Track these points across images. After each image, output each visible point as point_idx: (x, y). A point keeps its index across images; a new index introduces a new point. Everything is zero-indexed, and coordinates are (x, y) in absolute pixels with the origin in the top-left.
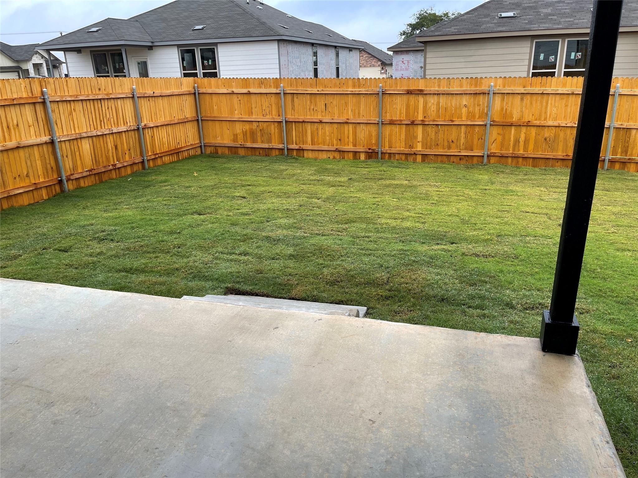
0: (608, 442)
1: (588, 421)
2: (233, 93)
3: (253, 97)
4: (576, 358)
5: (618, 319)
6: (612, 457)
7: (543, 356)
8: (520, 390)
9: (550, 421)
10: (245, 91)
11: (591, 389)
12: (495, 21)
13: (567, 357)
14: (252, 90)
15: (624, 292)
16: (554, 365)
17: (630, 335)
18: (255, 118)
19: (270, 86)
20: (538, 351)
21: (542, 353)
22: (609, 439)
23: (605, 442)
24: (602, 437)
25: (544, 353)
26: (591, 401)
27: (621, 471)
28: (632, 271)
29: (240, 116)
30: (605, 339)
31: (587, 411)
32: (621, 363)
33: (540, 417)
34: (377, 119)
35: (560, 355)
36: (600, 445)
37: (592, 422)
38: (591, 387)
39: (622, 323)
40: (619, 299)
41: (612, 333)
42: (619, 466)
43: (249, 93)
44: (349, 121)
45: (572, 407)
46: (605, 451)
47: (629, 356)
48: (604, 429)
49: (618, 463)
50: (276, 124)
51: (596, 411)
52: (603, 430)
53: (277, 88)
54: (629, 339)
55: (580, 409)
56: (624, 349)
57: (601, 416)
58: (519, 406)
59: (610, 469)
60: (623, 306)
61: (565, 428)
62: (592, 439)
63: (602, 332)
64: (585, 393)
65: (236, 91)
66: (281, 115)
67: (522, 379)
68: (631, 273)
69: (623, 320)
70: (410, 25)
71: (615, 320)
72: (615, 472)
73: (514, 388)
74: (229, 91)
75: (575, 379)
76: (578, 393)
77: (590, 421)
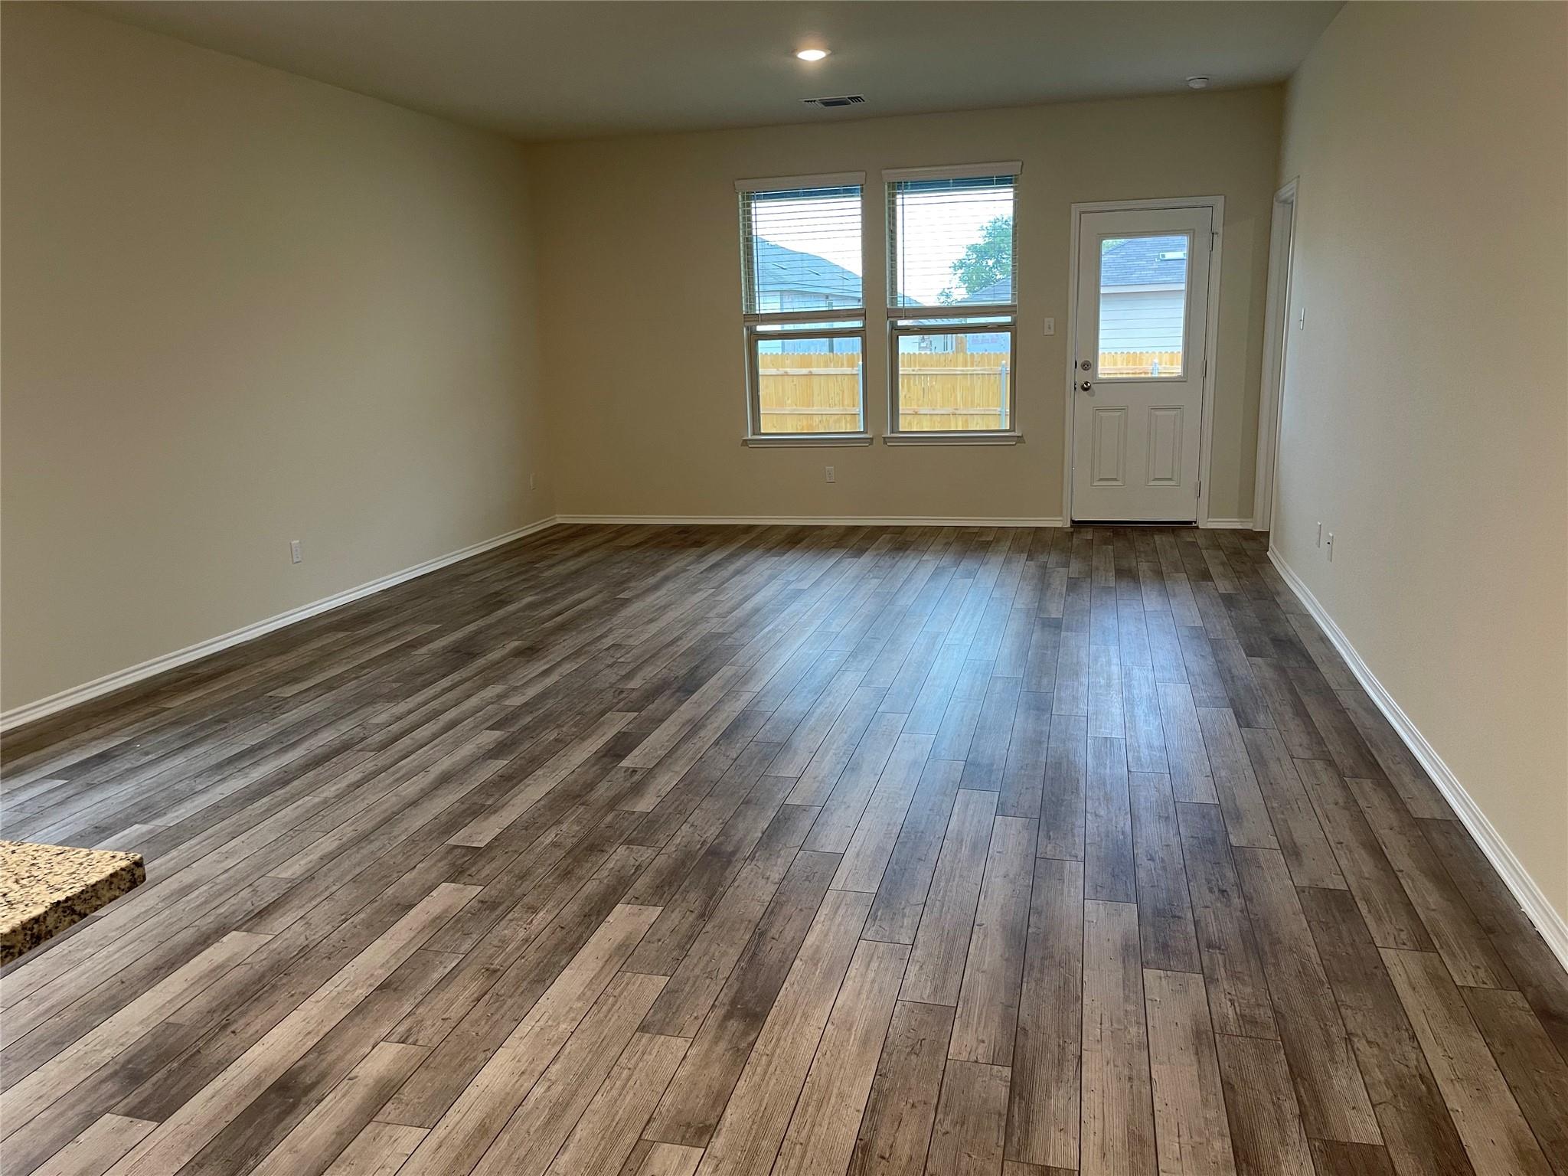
2: (786, 374)
3: (815, 380)
10: (805, 371)
12: (1155, 266)
14: (815, 370)
18: (818, 410)
19: (842, 366)
29: (795, 407)
34: (999, 409)
43: (811, 375)
44: (958, 412)
50: (849, 418)
53: (853, 367)
65: (790, 371)
66: (856, 404)
70: (973, 248)
74: (781, 371)
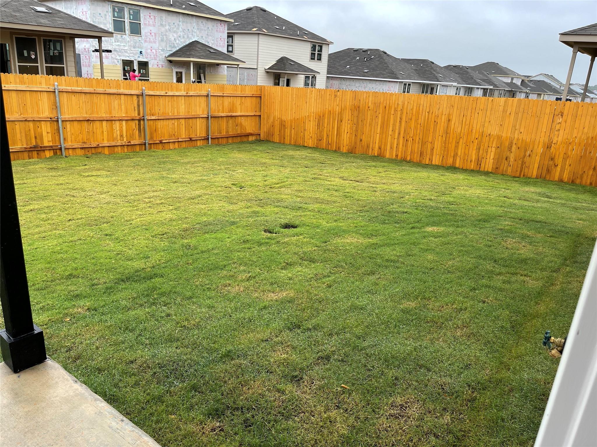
0: (122, 421)
1: (96, 413)
4: (49, 362)
5: (47, 305)
6: (133, 431)
7: (18, 378)
8: (18, 428)
9: (65, 437)
11: (79, 383)
13: (40, 366)
15: (37, 278)
16: (35, 380)
17: (66, 315)
20: (11, 376)
21: (15, 376)
22: (122, 417)
23: (120, 422)
24: (116, 420)
25: (17, 375)
26: (86, 394)
27: (146, 436)
28: (34, 257)
30: (47, 328)
31: (89, 405)
32: (74, 343)
33: (55, 441)
35: (33, 367)
36: (118, 428)
37: (100, 412)
38: (78, 381)
39: (53, 307)
40: (37, 286)
41: (50, 320)
42: (142, 434)
45: (75, 411)
46: (125, 430)
47: (76, 334)
48: (113, 411)
49: (141, 431)
51: (96, 400)
52: (112, 413)
54: (67, 318)
55: (83, 408)
56: (69, 330)
57: (103, 402)
58: (29, 445)
59: (139, 441)
60: (45, 291)
61: (82, 434)
62: (109, 427)
63: (41, 324)
64: (77, 389)
67: (13, 415)
68: (33, 258)
69: (52, 304)
71: (46, 307)
72: (143, 442)
73: (12, 430)
75: (61, 382)
76: (72, 394)
77: (98, 413)
